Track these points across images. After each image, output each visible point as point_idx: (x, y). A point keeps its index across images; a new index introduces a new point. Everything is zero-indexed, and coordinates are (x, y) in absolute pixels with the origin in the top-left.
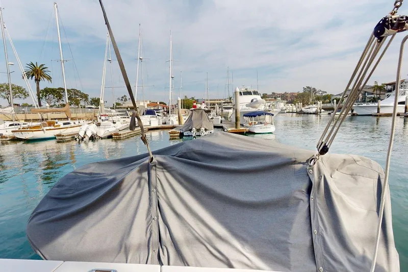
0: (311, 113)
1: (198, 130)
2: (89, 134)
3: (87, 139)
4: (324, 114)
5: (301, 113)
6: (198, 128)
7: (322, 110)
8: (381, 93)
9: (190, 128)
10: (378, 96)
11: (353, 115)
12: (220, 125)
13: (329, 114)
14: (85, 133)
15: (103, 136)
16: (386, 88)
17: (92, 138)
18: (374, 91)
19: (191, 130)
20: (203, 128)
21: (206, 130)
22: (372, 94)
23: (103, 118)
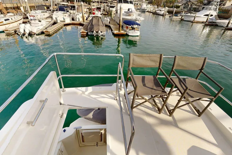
0: (160, 15)
1: (97, 32)
2: (27, 32)
3: (27, 35)
4: (167, 17)
5: (155, 13)
6: (97, 31)
7: (167, 13)
8: (201, 5)
9: (92, 30)
10: (198, 7)
11: (182, 20)
12: (109, 25)
13: (170, 17)
14: (24, 31)
15: (37, 33)
16: (204, 2)
17: (30, 34)
18: (197, 3)
19: (93, 32)
20: (100, 31)
21: (101, 32)
22: (196, 5)
23: (32, 18)
